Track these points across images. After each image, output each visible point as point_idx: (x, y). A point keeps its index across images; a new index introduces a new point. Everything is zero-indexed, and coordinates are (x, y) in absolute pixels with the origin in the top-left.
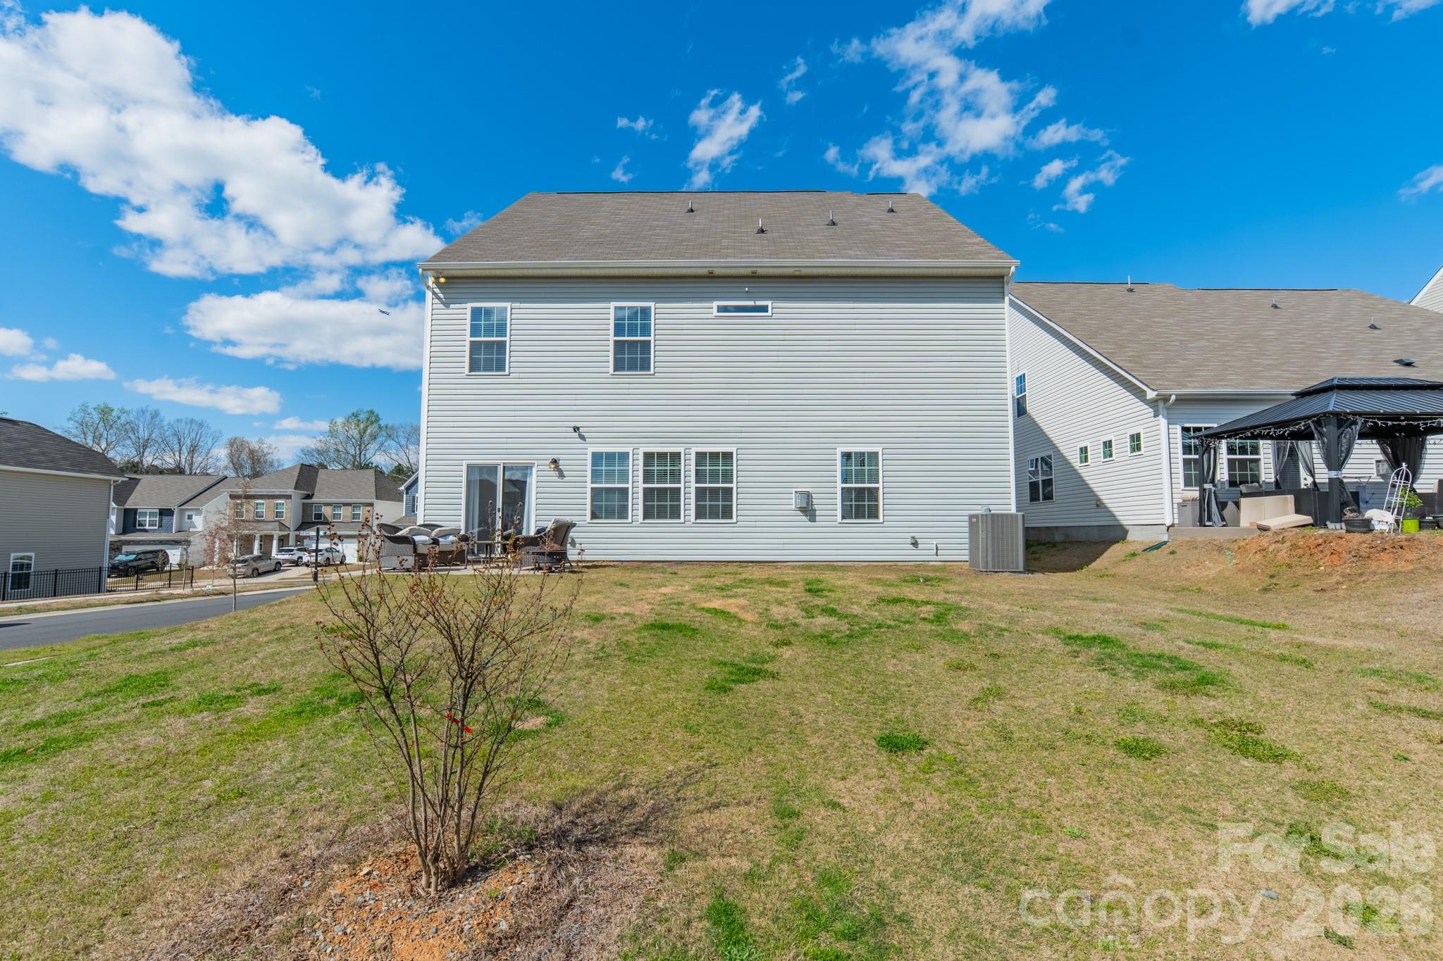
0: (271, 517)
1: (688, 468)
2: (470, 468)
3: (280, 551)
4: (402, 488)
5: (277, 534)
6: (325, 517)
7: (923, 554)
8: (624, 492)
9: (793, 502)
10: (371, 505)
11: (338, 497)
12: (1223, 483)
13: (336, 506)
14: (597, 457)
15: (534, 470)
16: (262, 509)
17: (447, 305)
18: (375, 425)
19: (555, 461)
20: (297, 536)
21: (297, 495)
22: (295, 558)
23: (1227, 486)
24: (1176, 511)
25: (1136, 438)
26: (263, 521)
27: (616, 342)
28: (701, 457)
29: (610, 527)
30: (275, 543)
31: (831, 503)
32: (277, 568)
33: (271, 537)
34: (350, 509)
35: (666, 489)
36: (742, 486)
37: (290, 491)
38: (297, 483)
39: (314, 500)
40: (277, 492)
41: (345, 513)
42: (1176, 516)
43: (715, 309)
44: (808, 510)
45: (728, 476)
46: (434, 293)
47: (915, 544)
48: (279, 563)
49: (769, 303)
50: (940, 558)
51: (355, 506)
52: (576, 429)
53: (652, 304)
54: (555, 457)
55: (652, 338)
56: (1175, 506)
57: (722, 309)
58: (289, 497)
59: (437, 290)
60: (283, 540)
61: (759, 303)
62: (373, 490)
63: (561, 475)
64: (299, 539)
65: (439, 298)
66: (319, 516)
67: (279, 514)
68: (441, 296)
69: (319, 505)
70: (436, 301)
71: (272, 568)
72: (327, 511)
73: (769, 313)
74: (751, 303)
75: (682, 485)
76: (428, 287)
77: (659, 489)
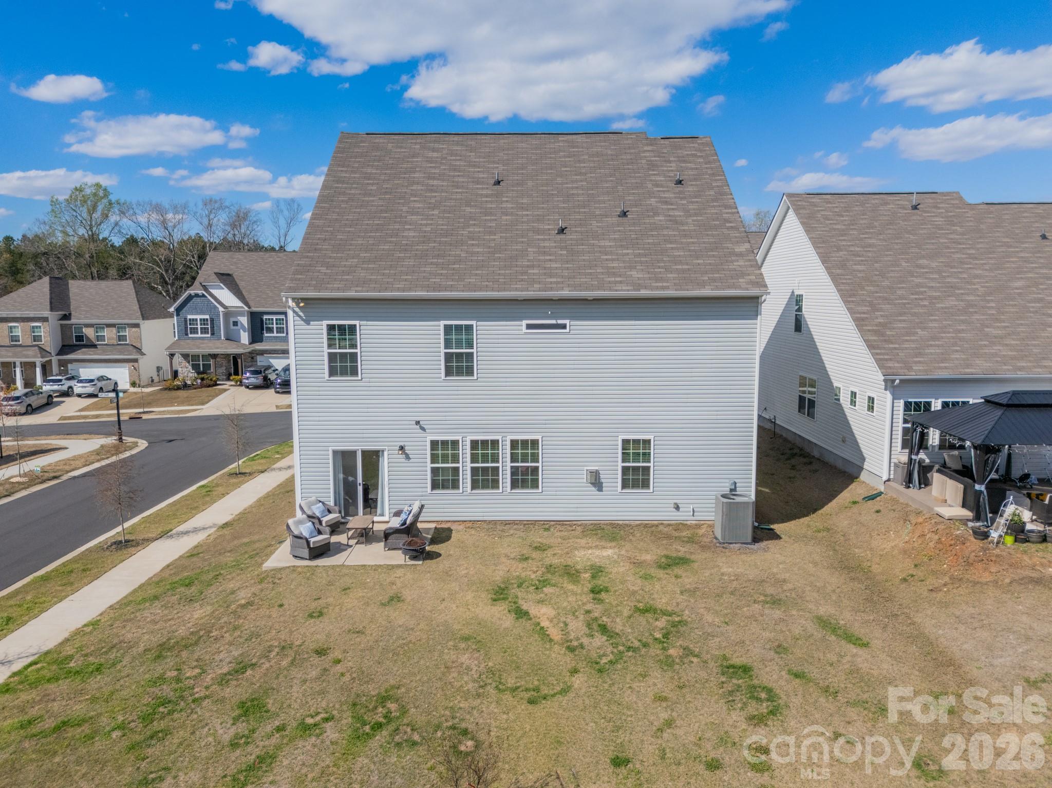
0: (29, 342)
1: (505, 452)
2: (335, 453)
3: (46, 381)
4: (172, 309)
5: (39, 361)
6: (88, 338)
7: (684, 516)
8: (456, 470)
9: (584, 478)
10: (137, 326)
11: (98, 317)
12: (933, 447)
13: (98, 327)
14: (434, 444)
15: (386, 453)
16: (18, 332)
17: (307, 322)
18: (105, 201)
19: (402, 448)
20: (59, 360)
21: (53, 316)
22: (65, 388)
23: (937, 449)
24: (892, 468)
25: (871, 400)
26: (20, 346)
27: (446, 353)
28: (514, 444)
29: (446, 495)
30: (38, 371)
31: (613, 476)
32: (49, 403)
33: (33, 365)
34: (114, 330)
35: (488, 468)
36: (546, 466)
37: (46, 313)
38: (51, 303)
39: (73, 321)
40: (32, 314)
41: (109, 334)
42: (892, 472)
43: (524, 327)
44: (596, 481)
45: (535, 458)
46: (294, 312)
47: (677, 508)
48: (50, 396)
49: (567, 322)
50: (695, 518)
51: (120, 327)
52: (418, 423)
53: (473, 323)
54: (402, 444)
55: (474, 351)
56: (892, 464)
57: (529, 327)
58: (45, 320)
59: (297, 310)
60: (46, 369)
61: (560, 322)
62: (136, 307)
63: (408, 457)
64: (63, 364)
65: (299, 316)
66: (80, 338)
67: (37, 338)
68: (301, 314)
69: (79, 327)
70: (297, 318)
71: (44, 401)
72: (89, 332)
73: (567, 330)
74: (553, 322)
75: (500, 465)
76: (289, 307)
77: (482, 468)
